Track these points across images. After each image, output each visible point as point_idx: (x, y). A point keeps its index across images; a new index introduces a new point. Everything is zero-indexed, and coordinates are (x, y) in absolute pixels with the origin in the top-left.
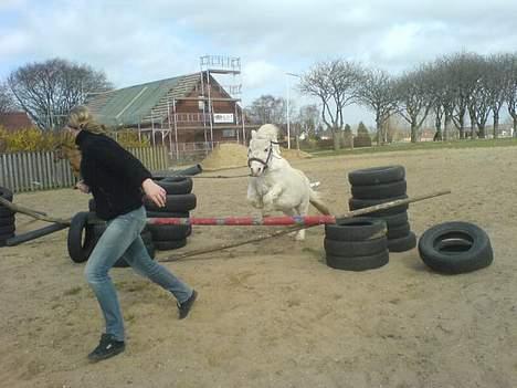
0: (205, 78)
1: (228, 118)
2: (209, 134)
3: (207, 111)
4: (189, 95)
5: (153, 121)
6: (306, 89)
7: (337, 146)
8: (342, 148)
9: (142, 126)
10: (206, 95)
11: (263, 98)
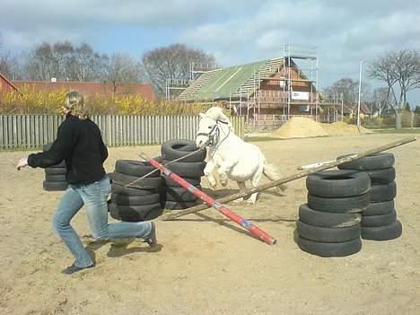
0: (287, 62)
1: (303, 96)
2: (286, 109)
3: (286, 90)
4: (273, 75)
5: (241, 95)
6: (374, 74)
7: (399, 125)
8: (403, 126)
9: (233, 100)
10: (287, 77)
11: (343, 81)
